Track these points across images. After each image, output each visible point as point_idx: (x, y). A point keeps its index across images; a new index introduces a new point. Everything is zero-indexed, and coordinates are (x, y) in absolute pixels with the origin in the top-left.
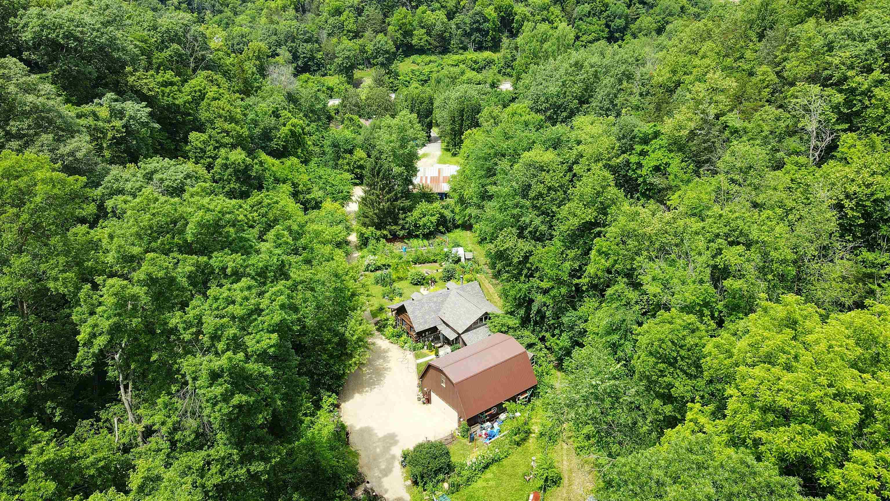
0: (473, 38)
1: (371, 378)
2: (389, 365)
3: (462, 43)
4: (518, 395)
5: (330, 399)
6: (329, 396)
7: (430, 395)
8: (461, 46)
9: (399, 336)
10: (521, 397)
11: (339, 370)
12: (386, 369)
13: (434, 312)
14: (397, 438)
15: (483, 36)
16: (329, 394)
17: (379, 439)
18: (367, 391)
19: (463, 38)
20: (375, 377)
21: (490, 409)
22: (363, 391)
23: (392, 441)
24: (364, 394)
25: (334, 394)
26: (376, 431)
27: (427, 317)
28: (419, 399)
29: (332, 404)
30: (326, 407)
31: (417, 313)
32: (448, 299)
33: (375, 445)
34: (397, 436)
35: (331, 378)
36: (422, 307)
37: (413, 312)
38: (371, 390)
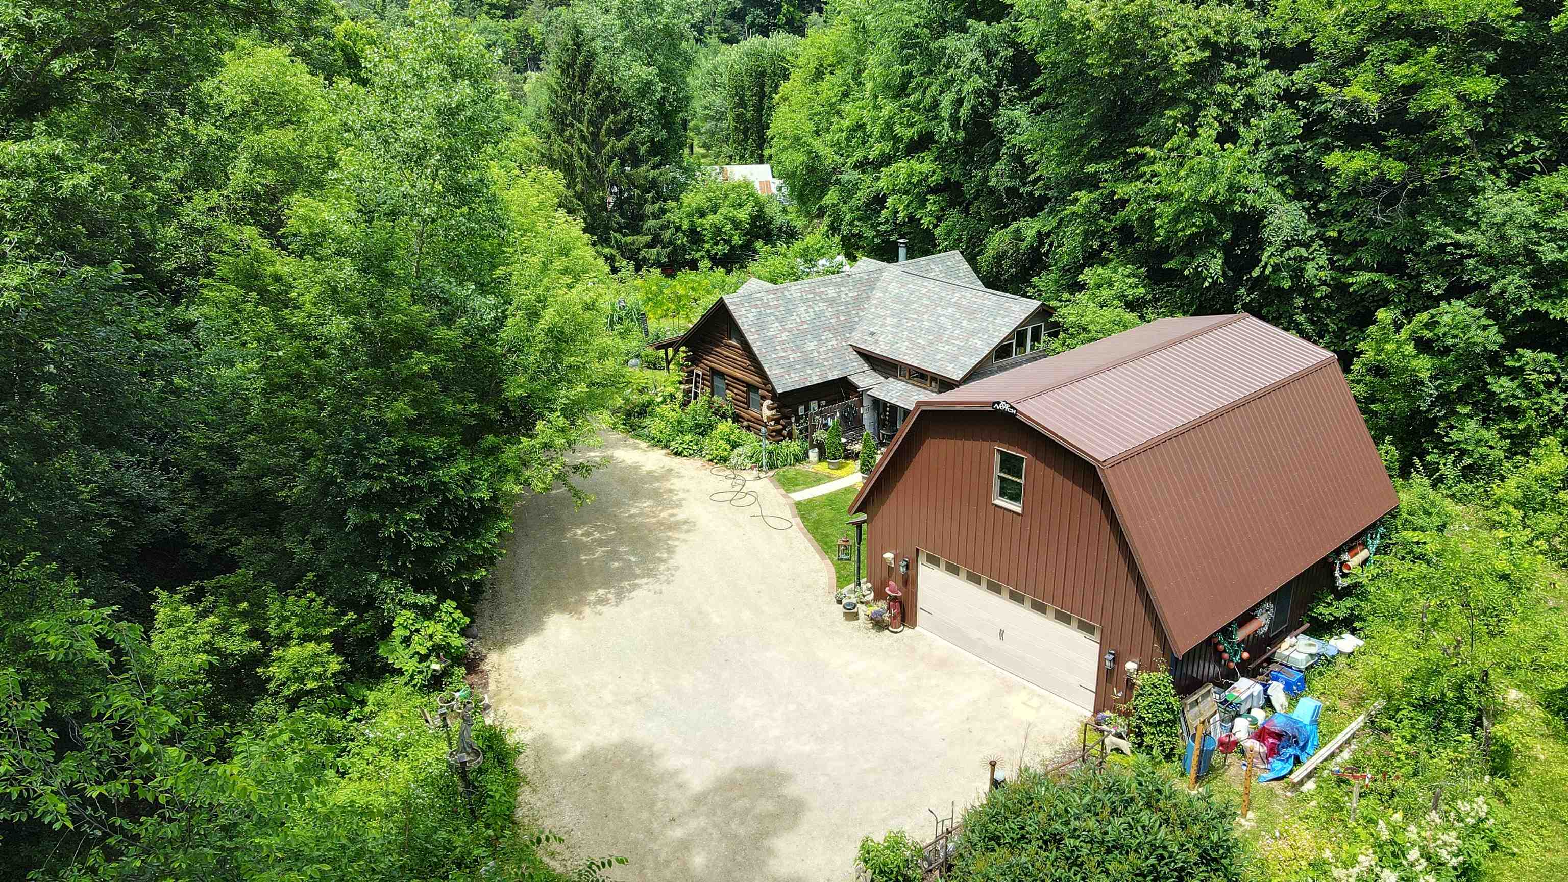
0: (749, 19)
1: (614, 555)
2: (681, 515)
3: (726, 30)
4: (1338, 552)
5: (431, 627)
6: (427, 613)
7: (909, 582)
8: (726, 35)
9: (703, 430)
10: (1354, 561)
11: (468, 480)
12: (674, 526)
13: (835, 331)
14: (791, 790)
15: (768, 14)
16: (422, 599)
17: (699, 800)
18: (602, 601)
19: (728, 22)
20: (633, 552)
21: (1247, 617)
22: (582, 602)
23: (766, 806)
24: (587, 611)
25: (449, 605)
26: (670, 762)
27: (812, 346)
28: (851, 614)
29: (440, 650)
30: (410, 666)
31: (774, 328)
32: (877, 294)
33: (678, 833)
34: (784, 778)
35: (434, 522)
36: (790, 312)
37: (761, 327)
38: (620, 596)
